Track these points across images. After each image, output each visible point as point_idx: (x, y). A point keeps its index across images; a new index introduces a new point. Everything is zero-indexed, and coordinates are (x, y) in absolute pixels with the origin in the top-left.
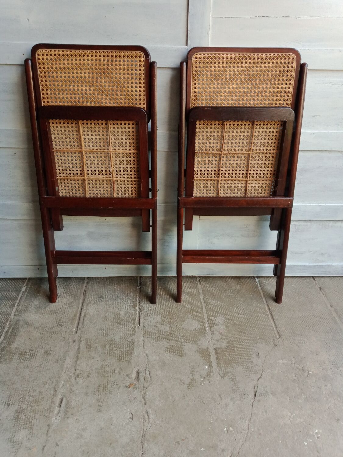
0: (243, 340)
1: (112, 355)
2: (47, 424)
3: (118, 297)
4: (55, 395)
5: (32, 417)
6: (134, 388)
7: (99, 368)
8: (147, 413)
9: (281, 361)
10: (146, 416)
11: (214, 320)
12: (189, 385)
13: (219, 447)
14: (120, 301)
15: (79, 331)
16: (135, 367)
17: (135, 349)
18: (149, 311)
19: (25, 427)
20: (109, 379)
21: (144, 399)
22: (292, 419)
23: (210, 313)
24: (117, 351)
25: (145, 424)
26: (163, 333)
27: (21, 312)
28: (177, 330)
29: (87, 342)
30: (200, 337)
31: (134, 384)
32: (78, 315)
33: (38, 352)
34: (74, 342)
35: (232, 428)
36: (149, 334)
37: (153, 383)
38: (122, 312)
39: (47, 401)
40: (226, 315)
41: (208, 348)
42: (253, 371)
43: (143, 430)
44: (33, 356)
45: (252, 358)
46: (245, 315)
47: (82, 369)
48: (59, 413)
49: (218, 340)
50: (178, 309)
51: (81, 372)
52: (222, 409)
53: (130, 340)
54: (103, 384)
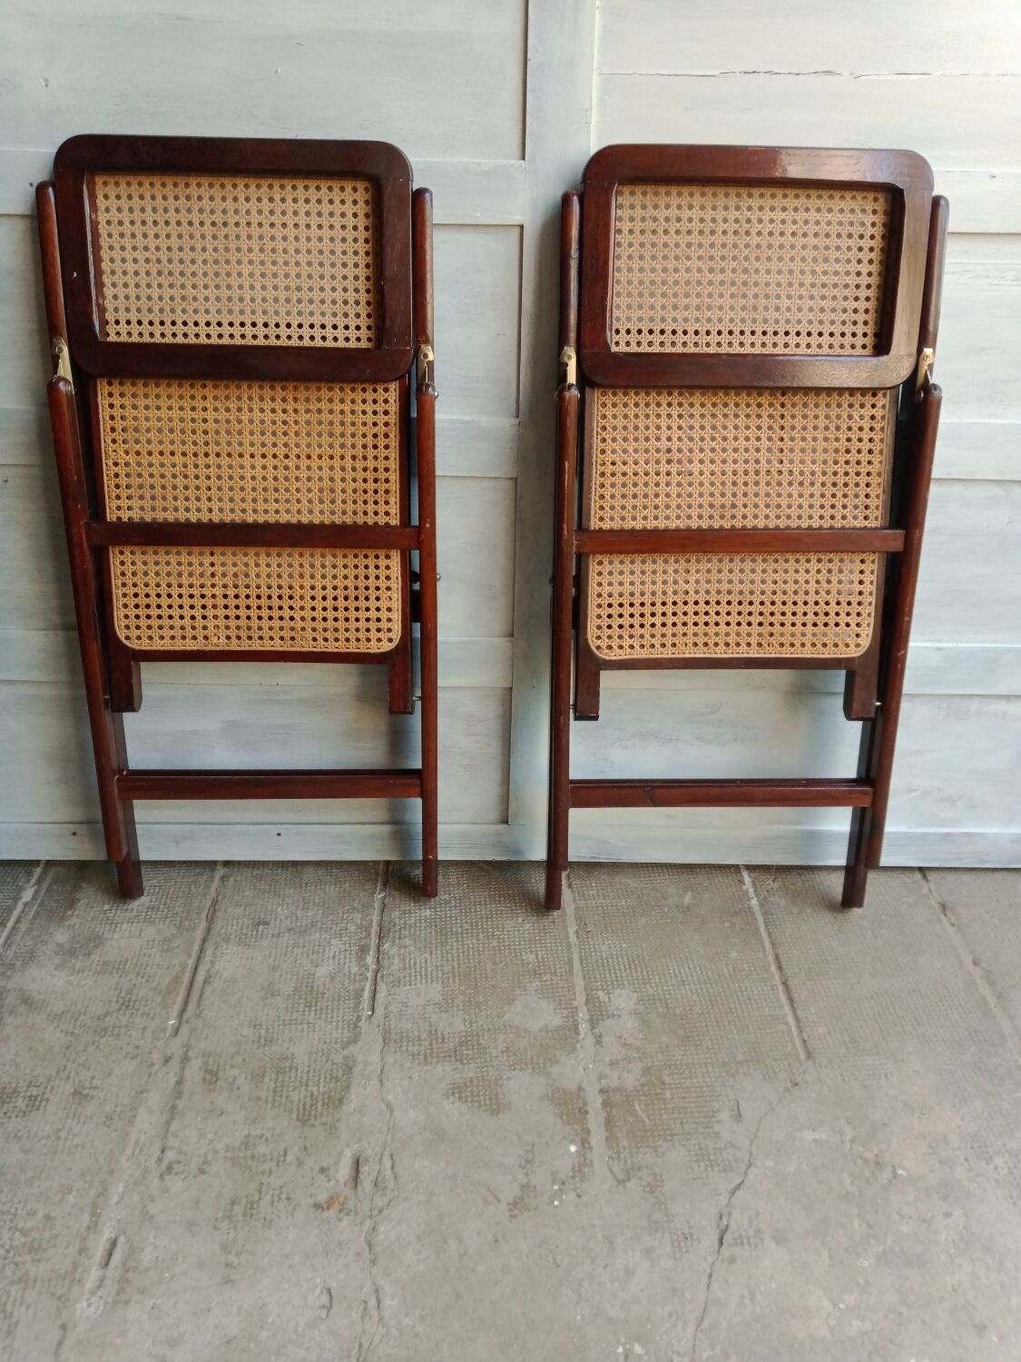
0: (693, 1063)
1: (279, 1106)
2: (59, 1322)
3: (313, 924)
4: (94, 1226)
5: (15, 1300)
6: (341, 1211)
7: (237, 1144)
8: (377, 1290)
9: (808, 1135)
10: (373, 1302)
11: (607, 1000)
12: (515, 1204)
14: (317, 936)
15: (185, 1029)
16: (348, 1146)
17: (354, 1089)
18: (405, 969)
20: (265, 1179)
21: (370, 1246)
22: (834, 1322)
23: (595, 978)
24: (296, 1092)
25: (367, 1326)
26: (443, 1038)
27: (14, 965)
28: (489, 1030)
29: (206, 1063)
30: (558, 1053)
31: (341, 1199)
32: (186, 978)
33: (54, 1091)
34: (167, 1060)
35: (643, 1346)
36: (401, 1041)
37: (402, 1196)
38: (322, 972)
39: (67, 1248)
40: (645, 984)
41: (580, 1088)
42: (718, 1165)
43: (361, 1346)
44: (37, 1103)
45: (718, 1122)
46: (704, 986)
47: (185, 1148)
48: (99, 1287)
49: (613, 1064)
50: (495, 964)
51: (182, 1158)
52: (613, 1284)
53: (341, 1060)
54: (247, 1197)
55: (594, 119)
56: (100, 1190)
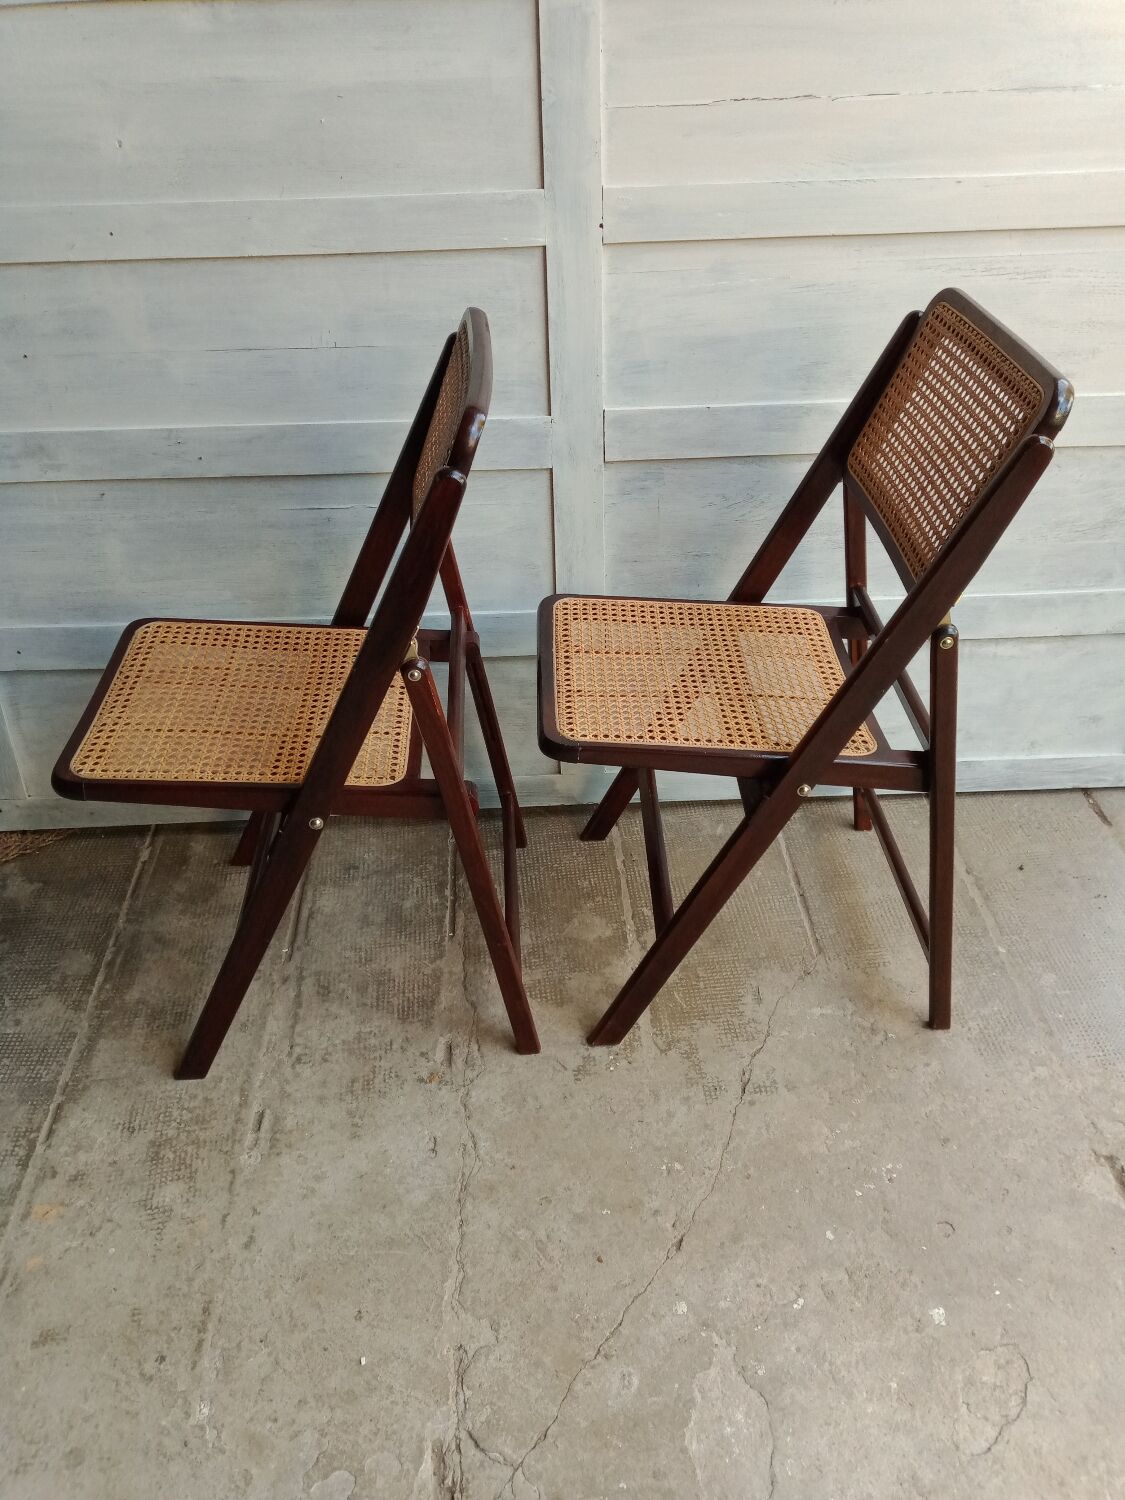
1: (383, 1009)
2: (229, 1169)
3: (397, 866)
4: (244, 1103)
5: (192, 1155)
6: (440, 1082)
7: (351, 1039)
8: (473, 1136)
9: (817, 1011)
10: (470, 1144)
12: (579, 1071)
13: (647, 1205)
14: (401, 876)
15: (297, 955)
16: (442, 1036)
17: (443, 992)
19: (176, 1177)
20: (377, 1064)
21: (465, 1106)
22: (831, 1142)
23: (641, 898)
24: (395, 998)
25: (468, 1161)
27: (144, 912)
28: (552, 942)
29: (319, 980)
30: (610, 957)
31: (440, 1074)
32: (293, 915)
33: (195, 1008)
34: (285, 980)
35: (682, 1164)
36: (480, 955)
37: (488, 1070)
38: (408, 904)
39: (226, 1119)
42: (742, 1036)
43: (463, 1174)
44: (183, 1018)
45: (742, 1004)
47: (309, 1044)
48: (255, 1145)
50: (555, 890)
51: (307, 1051)
52: (658, 1123)
53: (430, 972)
54: (364, 1077)
55: (603, 148)
56: (245, 1077)
